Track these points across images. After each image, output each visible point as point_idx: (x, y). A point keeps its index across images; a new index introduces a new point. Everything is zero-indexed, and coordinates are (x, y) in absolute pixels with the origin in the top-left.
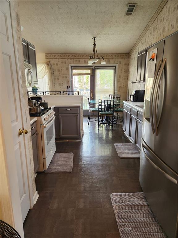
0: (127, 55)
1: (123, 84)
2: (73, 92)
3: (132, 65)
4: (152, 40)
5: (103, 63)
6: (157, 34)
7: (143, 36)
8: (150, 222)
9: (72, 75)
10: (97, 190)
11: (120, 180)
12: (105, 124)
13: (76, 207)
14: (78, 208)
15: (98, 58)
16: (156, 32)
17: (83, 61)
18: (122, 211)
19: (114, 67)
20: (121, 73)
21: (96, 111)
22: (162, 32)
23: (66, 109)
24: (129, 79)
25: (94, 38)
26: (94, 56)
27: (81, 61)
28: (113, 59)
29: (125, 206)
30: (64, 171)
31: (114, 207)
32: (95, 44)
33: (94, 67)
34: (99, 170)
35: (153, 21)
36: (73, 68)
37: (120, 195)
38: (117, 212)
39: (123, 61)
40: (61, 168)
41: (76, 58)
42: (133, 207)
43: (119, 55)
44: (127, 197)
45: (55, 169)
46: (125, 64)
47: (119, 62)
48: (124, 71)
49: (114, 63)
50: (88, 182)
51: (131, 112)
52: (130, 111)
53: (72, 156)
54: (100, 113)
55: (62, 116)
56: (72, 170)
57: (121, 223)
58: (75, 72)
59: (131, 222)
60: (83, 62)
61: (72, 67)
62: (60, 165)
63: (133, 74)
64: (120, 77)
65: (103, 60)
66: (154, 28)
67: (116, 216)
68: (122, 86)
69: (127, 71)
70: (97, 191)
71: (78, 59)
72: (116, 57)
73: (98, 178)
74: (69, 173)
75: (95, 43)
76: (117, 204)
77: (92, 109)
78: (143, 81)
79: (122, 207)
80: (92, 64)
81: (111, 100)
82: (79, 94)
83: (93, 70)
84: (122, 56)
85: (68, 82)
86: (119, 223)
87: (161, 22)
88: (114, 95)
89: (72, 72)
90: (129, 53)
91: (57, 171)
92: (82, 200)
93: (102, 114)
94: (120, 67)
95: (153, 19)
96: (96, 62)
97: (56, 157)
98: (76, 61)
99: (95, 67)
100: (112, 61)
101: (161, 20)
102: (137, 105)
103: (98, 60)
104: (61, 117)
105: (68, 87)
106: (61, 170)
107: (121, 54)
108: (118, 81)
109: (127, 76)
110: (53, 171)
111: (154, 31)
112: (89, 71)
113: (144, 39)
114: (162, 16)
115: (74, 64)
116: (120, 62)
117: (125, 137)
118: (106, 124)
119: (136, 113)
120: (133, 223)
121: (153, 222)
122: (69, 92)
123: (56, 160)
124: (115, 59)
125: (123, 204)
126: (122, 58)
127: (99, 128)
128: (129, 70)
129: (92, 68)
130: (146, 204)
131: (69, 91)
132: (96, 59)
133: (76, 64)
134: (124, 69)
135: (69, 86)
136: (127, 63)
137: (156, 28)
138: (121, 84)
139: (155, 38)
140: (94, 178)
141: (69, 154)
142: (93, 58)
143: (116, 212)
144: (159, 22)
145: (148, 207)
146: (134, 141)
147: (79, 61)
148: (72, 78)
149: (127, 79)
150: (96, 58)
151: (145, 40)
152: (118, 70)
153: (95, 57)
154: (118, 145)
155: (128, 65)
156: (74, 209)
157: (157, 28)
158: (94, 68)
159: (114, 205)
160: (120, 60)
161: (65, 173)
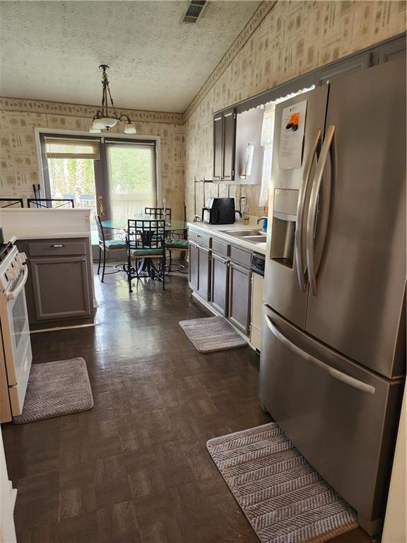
0: (180, 118)
1: (173, 185)
2: (49, 200)
3: (194, 140)
4: (241, 88)
5: (130, 131)
6: (252, 75)
7: (216, 78)
8: (307, 485)
9: (45, 156)
10: (173, 440)
11: (215, 404)
12: (142, 279)
13: (133, 497)
14: (139, 496)
15: (117, 118)
16: (249, 71)
17: (74, 122)
18: (243, 477)
19: (151, 143)
20: (170, 158)
21: (120, 247)
22: (263, 72)
23: (51, 244)
24: (187, 172)
25: (104, 67)
26: (107, 112)
27: (66, 121)
28: (148, 123)
29: (245, 462)
30: (72, 408)
31: (222, 473)
32: (105, 83)
33: (102, 139)
34: (161, 390)
35: (240, 46)
36: (45, 138)
37: (227, 440)
38: (233, 482)
39: (171, 129)
40: (60, 403)
41: (52, 112)
42: (262, 459)
43: (162, 115)
44: (244, 441)
45: (43, 407)
46: (177, 139)
47: (162, 132)
48: (175, 155)
49: (151, 132)
50: (144, 426)
51: (211, 247)
52: (208, 245)
53: (81, 365)
54: (133, 251)
55: (37, 264)
56: (93, 403)
57: (249, 505)
58: (51, 148)
59: (271, 497)
60: (74, 125)
61: (42, 135)
62: (57, 395)
63: (196, 162)
64: (166, 166)
65: (129, 123)
66: (244, 62)
67: (234, 491)
68: (173, 189)
69: (182, 154)
70: (172, 443)
71: (59, 117)
72: (154, 121)
73: (164, 409)
74: (88, 411)
75: (106, 80)
76: (228, 462)
77: (108, 243)
78: (230, 178)
79: (241, 466)
80: (100, 132)
81: (150, 221)
82: (73, 207)
83: (102, 146)
84: (168, 118)
85: (34, 175)
86: (245, 506)
87: (260, 49)
88: (156, 209)
89: (43, 149)
90: (183, 114)
91: (51, 411)
92: (142, 475)
93: (139, 253)
94: (165, 144)
95: (241, 41)
96: (111, 126)
97: (38, 376)
98: (54, 120)
99: (106, 138)
100: (145, 128)
101: (261, 44)
102: (224, 232)
103: (116, 121)
104: (36, 266)
105: (36, 189)
106: (63, 408)
107: (167, 113)
108: (163, 177)
109: (183, 167)
110: (39, 415)
111: (244, 68)
112: (90, 150)
113: (220, 83)
114: (262, 37)
115: (47, 126)
116: (166, 133)
117: (197, 305)
118: (145, 277)
119: (226, 249)
120: (274, 496)
121: (313, 483)
122: (40, 200)
123: (39, 383)
124: (152, 124)
125: (241, 458)
126: (168, 123)
127: (132, 289)
128: (185, 152)
129: (98, 141)
130: (285, 446)
131: (38, 197)
132: (110, 119)
133: (54, 128)
134: (176, 150)
135: (39, 185)
136: (180, 136)
137: (248, 62)
138: (170, 184)
139: (248, 84)
140: (155, 411)
141: (74, 362)
142: (105, 117)
143: (231, 481)
144: (256, 48)
145: (291, 454)
146: (223, 311)
147: (63, 122)
148: (45, 164)
149: (183, 172)
150: (113, 118)
151: (224, 86)
152: (162, 150)
153: (109, 115)
154: (189, 325)
155: (182, 140)
156: (128, 504)
157: (250, 62)
158: (103, 142)
159: (221, 465)
160: (164, 126)
161: (76, 413)
